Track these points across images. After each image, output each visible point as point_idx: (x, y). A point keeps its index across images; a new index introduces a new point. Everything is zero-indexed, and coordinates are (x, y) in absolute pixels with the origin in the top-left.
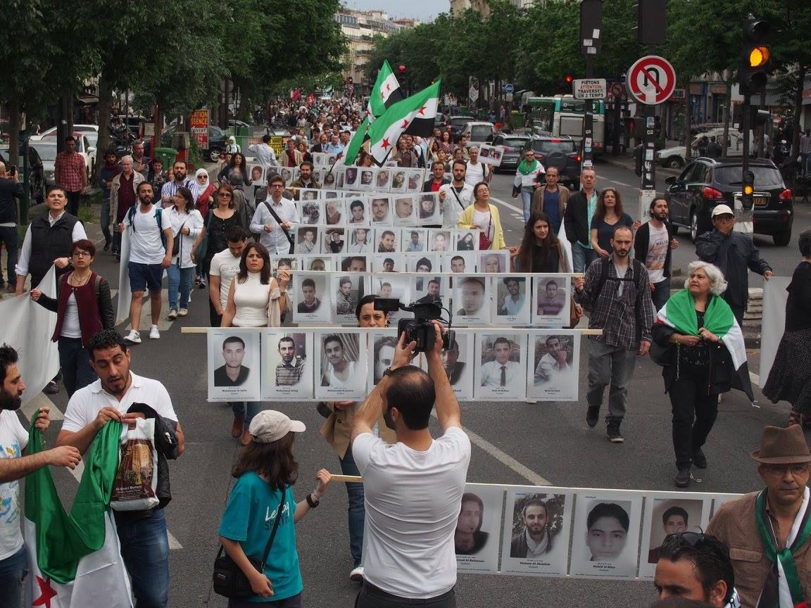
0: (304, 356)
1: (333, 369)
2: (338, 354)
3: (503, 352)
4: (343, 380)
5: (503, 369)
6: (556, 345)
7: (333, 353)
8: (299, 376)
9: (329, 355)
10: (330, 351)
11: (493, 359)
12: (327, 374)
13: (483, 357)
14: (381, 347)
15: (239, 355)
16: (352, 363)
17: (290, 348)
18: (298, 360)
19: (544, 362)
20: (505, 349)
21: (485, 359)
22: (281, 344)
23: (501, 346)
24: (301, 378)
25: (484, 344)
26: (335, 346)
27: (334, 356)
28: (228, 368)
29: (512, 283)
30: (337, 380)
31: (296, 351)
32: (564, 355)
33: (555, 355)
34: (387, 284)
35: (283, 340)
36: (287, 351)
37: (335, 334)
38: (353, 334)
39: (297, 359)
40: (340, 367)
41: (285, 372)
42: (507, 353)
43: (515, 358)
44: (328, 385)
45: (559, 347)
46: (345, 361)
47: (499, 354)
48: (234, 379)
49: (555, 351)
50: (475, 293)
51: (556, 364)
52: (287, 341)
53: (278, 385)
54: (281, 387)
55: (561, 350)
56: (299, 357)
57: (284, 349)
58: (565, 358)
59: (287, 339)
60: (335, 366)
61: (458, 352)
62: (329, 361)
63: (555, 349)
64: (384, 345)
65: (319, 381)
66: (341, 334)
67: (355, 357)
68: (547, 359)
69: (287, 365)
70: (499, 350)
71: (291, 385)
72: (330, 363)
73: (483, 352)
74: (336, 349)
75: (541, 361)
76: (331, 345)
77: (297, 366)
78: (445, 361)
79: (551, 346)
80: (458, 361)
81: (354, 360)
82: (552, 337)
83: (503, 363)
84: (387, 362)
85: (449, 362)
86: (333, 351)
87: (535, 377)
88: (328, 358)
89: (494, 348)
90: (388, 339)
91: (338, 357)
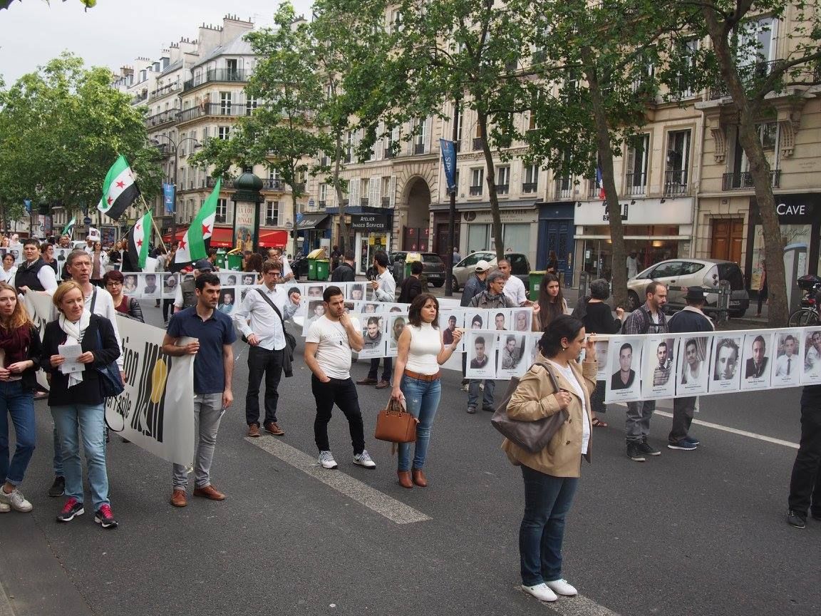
1: (690, 369)
2: (694, 355)
3: (790, 347)
4: (696, 377)
5: (789, 361)
6: (817, 339)
7: (691, 355)
8: (668, 376)
9: (689, 357)
10: (689, 353)
12: (686, 373)
13: (778, 351)
14: (720, 348)
15: (629, 360)
16: (702, 362)
17: (664, 352)
18: (668, 363)
19: (810, 353)
20: (791, 345)
22: (659, 349)
23: (790, 342)
24: (668, 378)
26: (693, 349)
28: (621, 373)
30: (691, 378)
31: (667, 354)
33: (817, 347)
35: (660, 345)
36: (662, 355)
37: (692, 339)
38: (705, 338)
39: (668, 361)
40: (694, 367)
41: (660, 374)
42: (792, 348)
45: (819, 341)
46: (698, 362)
47: (787, 349)
48: (625, 382)
49: (816, 344)
51: (817, 355)
52: (663, 346)
53: (655, 385)
54: (657, 387)
56: (669, 359)
57: (661, 353)
59: (663, 344)
60: (691, 365)
61: (765, 349)
62: (688, 362)
63: (817, 341)
64: (723, 346)
68: (811, 350)
69: (662, 367)
70: (788, 345)
71: (663, 384)
72: (688, 364)
73: (778, 349)
74: (693, 351)
75: (808, 352)
76: (691, 347)
77: (667, 367)
78: (757, 357)
79: (815, 340)
80: (764, 356)
81: (703, 359)
82: (816, 333)
83: (789, 356)
84: (723, 360)
85: (760, 357)
86: (691, 353)
87: (805, 365)
88: (688, 360)
89: (785, 344)
90: (726, 340)
91: (693, 358)
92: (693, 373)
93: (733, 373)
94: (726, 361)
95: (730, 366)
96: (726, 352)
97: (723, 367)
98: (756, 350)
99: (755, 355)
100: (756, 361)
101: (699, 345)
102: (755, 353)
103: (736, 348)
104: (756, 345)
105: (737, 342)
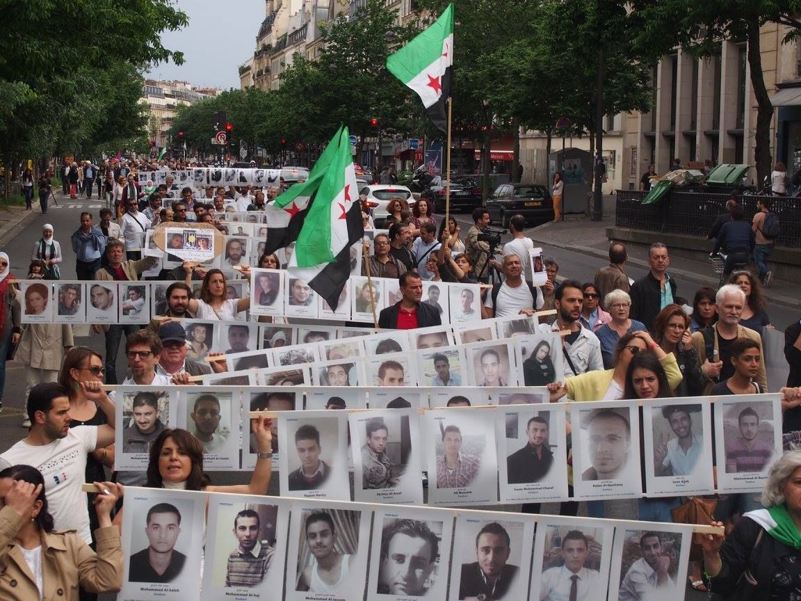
0: (273, 541)
1: (316, 564)
2: (326, 541)
3: (576, 554)
4: (331, 582)
5: (574, 579)
6: (655, 546)
7: (318, 539)
8: (263, 573)
9: (313, 542)
10: (314, 536)
11: (560, 562)
12: (307, 573)
13: (546, 559)
14: (394, 534)
15: (171, 533)
16: (346, 557)
17: (252, 528)
18: (264, 548)
19: (634, 572)
20: (580, 550)
21: (549, 562)
22: (239, 520)
23: (575, 544)
24: (265, 576)
25: (549, 539)
26: (321, 529)
27: (320, 545)
28: (152, 553)
29: (677, 415)
30: (322, 583)
31: (260, 533)
32: (665, 562)
33: (653, 563)
34: (453, 429)
35: (243, 514)
36: (247, 532)
37: (323, 509)
38: (352, 512)
39: (262, 545)
40: (327, 562)
41: (241, 565)
42: (581, 556)
43: (593, 563)
44: (307, 588)
45: (659, 550)
46: (336, 554)
47: (569, 556)
48: (160, 571)
49: (653, 556)
50: (612, 438)
51: (652, 577)
52: (249, 516)
53: (229, 584)
54: (233, 589)
55: (664, 554)
56: (265, 542)
57: (243, 528)
58: (667, 567)
59: (247, 513)
60: (319, 559)
61: (509, 550)
62: (312, 550)
63: (654, 551)
64: (397, 532)
65: (292, 582)
66: (332, 510)
67: (351, 549)
68: (640, 567)
69: (246, 554)
70: (571, 550)
71: (250, 585)
72: (312, 556)
73: (546, 552)
74: (323, 534)
75: (630, 570)
76: (317, 527)
77: (261, 555)
78: (488, 562)
79: (648, 547)
80: (508, 562)
81: (350, 552)
82: (650, 534)
83: (575, 570)
84: (401, 559)
85: (494, 563)
86: (318, 536)
87: (621, 594)
88: (310, 547)
89: (563, 547)
90: (405, 522)
91: (325, 547)
92: (325, 573)
93: (426, 585)
94: (408, 561)
95: (419, 572)
96: (407, 545)
97: (399, 572)
98: (486, 550)
99: (486, 561)
100: (486, 569)
101: (340, 525)
102: (482, 555)
103: (433, 541)
104: (485, 540)
105: (433, 529)
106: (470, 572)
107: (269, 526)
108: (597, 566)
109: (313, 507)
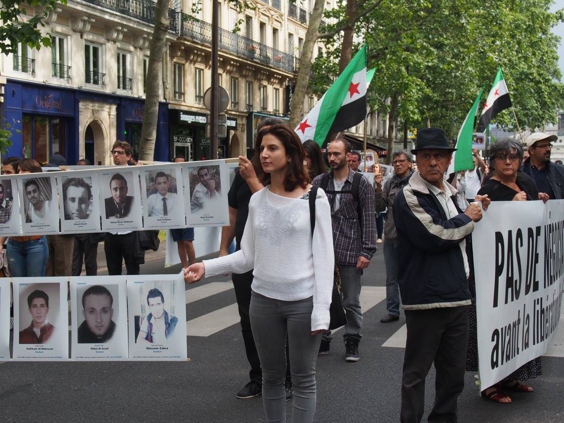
0: (11, 198)
1: (33, 208)
2: (36, 195)
3: (163, 185)
4: (42, 216)
5: (164, 200)
6: (206, 175)
7: (32, 195)
8: (9, 215)
9: (30, 196)
10: (30, 193)
11: (155, 191)
12: (29, 213)
13: (148, 190)
14: (68, 187)
16: (47, 202)
18: (7, 202)
19: (197, 191)
20: (165, 183)
21: (151, 191)
23: (162, 179)
24: (10, 216)
25: (148, 178)
26: (33, 189)
27: (33, 197)
30: (36, 217)
31: (5, 194)
32: (213, 183)
33: (206, 185)
37: (32, 178)
38: (46, 178)
39: (7, 201)
40: (38, 206)
42: (166, 186)
43: (173, 189)
44: (31, 221)
45: (208, 177)
46: (42, 201)
47: (159, 187)
49: (206, 181)
51: (207, 193)
55: (211, 179)
56: (7, 199)
58: (214, 186)
60: (34, 205)
61: (127, 188)
62: (30, 200)
63: (206, 178)
64: (70, 185)
66: (36, 178)
67: (49, 198)
68: (199, 188)
70: (160, 183)
71: (4, 223)
72: (30, 204)
73: (147, 186)
74: (34, 191)
75: (195, 191)
76: (31, 188)
77: (7, 206)
78: (117, 196)
79: (202, 176)
80: (128, 195)
81: (48, 200)
82: (202, 168)
83: (164, 195)
84: (73, 200)
85: (121, 196)
86: (32, 193)
87: (191, 205)
88: (29, 199)
89: (156, 181)
90: (72, 180)
91: (36, 198)
92: (38, 212)
93: (88, 213)
94: (77, 200)
95: (83, 206)
97: (73, 207)
98: (116, 189)
99: (116, 195)
100: (117, 200)
101: (41, 185)
102: (114, 192)
103: (88, 188)
104: (114, 184)
105: (87, 181)
106: (109, 202)
107: (8, 190)
108: (175, 191)
109: (26, 178)
